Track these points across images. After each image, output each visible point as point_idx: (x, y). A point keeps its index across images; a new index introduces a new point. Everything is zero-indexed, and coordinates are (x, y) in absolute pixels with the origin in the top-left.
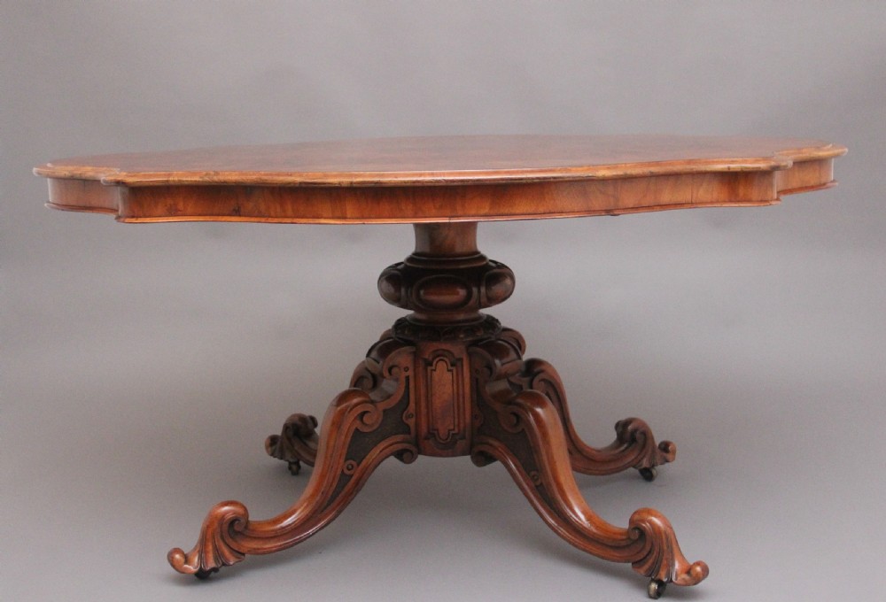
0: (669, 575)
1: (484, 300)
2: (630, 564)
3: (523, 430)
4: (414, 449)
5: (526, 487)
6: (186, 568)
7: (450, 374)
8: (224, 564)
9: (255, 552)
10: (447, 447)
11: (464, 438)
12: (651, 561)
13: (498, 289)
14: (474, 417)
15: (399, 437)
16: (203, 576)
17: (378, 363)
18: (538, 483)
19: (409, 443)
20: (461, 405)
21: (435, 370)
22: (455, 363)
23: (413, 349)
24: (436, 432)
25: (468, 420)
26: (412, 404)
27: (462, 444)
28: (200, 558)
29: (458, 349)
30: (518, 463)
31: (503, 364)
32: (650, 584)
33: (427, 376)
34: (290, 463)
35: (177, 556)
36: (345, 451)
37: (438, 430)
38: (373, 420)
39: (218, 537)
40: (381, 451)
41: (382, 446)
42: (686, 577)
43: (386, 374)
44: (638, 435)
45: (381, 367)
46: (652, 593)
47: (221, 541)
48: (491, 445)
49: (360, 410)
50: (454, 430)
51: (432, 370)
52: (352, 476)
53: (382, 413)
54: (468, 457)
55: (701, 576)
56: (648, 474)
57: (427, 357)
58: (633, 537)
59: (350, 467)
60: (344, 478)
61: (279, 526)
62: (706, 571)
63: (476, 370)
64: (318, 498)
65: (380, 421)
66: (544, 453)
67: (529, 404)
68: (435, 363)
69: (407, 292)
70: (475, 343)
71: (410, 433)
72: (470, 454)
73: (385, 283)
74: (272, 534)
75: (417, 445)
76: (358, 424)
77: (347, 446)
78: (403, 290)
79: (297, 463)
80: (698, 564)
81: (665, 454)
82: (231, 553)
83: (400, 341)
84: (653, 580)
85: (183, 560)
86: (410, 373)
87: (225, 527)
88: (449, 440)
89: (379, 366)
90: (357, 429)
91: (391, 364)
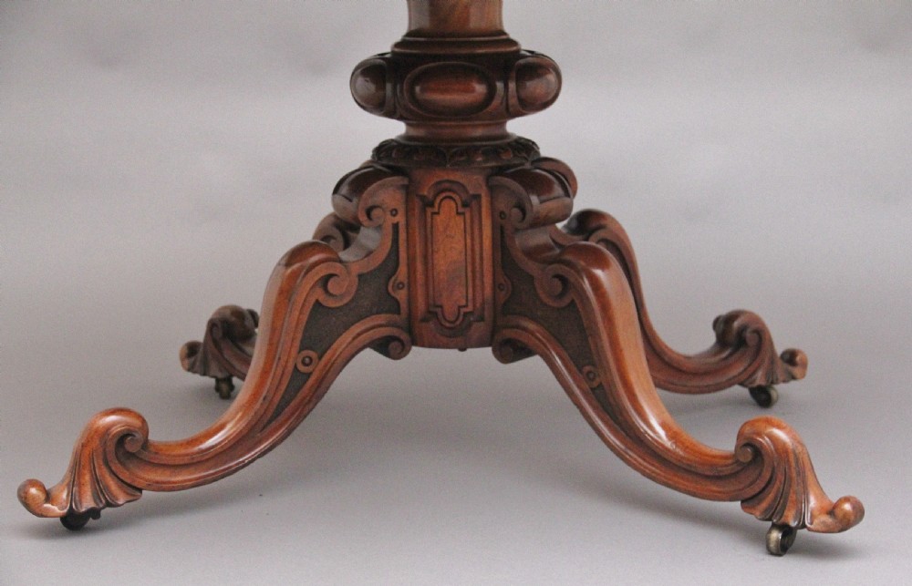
0: (800, 515)
1: (513, 101)
2: (738, 504)
3: (573, 301)
4: (404, 336)
5: (577, 391)
6: (47, 509)
7: (459, 220)
8: (109, 505)
9: (158, 486)
10: (456, 335)
11: (482, 319)
12: (771, 496)
13: (535, 87)
14: (497, 286)
15: (381, 319)
16: (74, 523)
17: (351, 201)
18: (595, 384)
19: (398, 327)
20: (478, 269)
21: (438, 213)
22: (470, 202)
23: (404, 181)
24: (439, 310)
25: (488, 291)
26: (403, 270)
27: (479, 329)
28: (71, 494)
29: (473, 181)
30: (565, 354)
31: (542, 202)
32: (770, 532)
33: (425, 222)
34: (218, 380)
35: (33, 491)
36: (299, 336)
37: (441, 307)
38: (343, 289)
39: (99, 462)
40: (354, 339)
41: (356, 329)
42: (828, 520)
43: (363, 218)
44: (748, 334)
45: (354, 207)
46: (772, 545)
47: (105, 470)
48: (525, 329)
49: (322, 271)
50: (466, 306)
51: (433, 213)
52: (309, 375)
53: (357, 279)
54: (489, 350)
55: (852, 518)
56: (763, 397)
57: (425, 193)
58: (742, 459)
59: (307, 360)
60: (299, 378)
61: (196, 449)
62: (859, 512)
63: (502, 213)
64: (257, 406)
65: (354, 290)
66: (604, 337)
67: (582, 263)
68: (438, 201)
69: (394, 88)
70: (500, 171)
71: (399, 313)
72: (490, 345)
73: (360, 80)
74: (186, 460)
75: (410, 331)
76: (319, 294)
77: (302, 327)
78: (389, 87)
79: (228, 380)
80: (847, 499)
81: (790, 368)
82: (120, 487)
83: (384, 169)
84: (774, 526)
85: (42, 497)
86: (400, 219)
87: (111, 447)
88: (458, 323)
89: (351, 206)
90: (318, 303)
91: (370, 203)
